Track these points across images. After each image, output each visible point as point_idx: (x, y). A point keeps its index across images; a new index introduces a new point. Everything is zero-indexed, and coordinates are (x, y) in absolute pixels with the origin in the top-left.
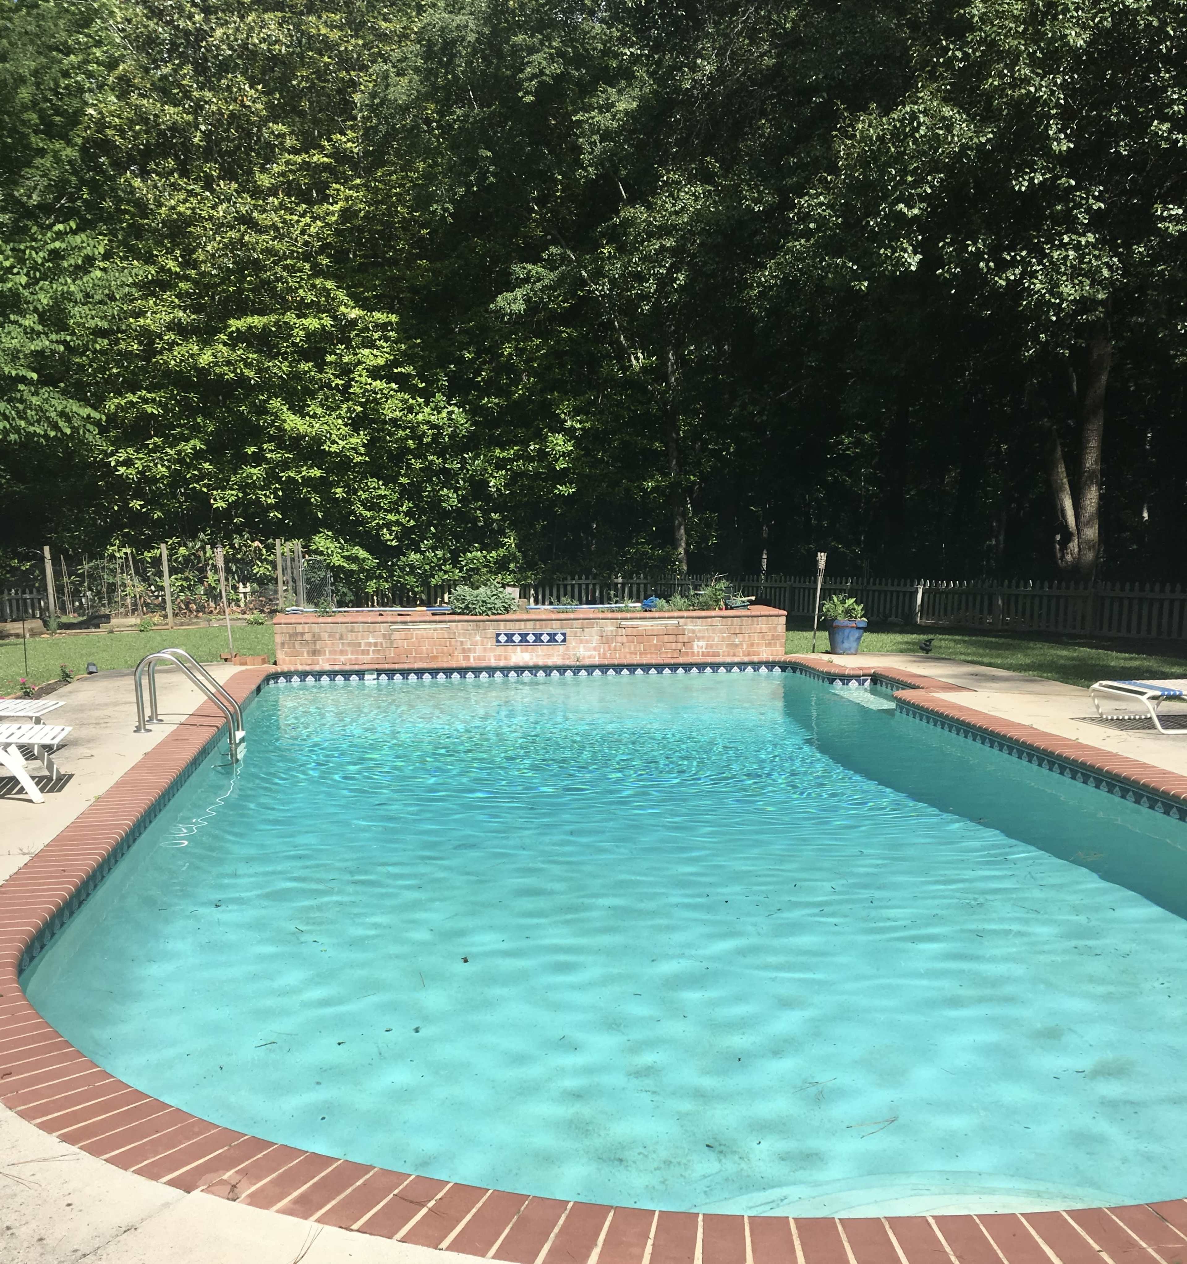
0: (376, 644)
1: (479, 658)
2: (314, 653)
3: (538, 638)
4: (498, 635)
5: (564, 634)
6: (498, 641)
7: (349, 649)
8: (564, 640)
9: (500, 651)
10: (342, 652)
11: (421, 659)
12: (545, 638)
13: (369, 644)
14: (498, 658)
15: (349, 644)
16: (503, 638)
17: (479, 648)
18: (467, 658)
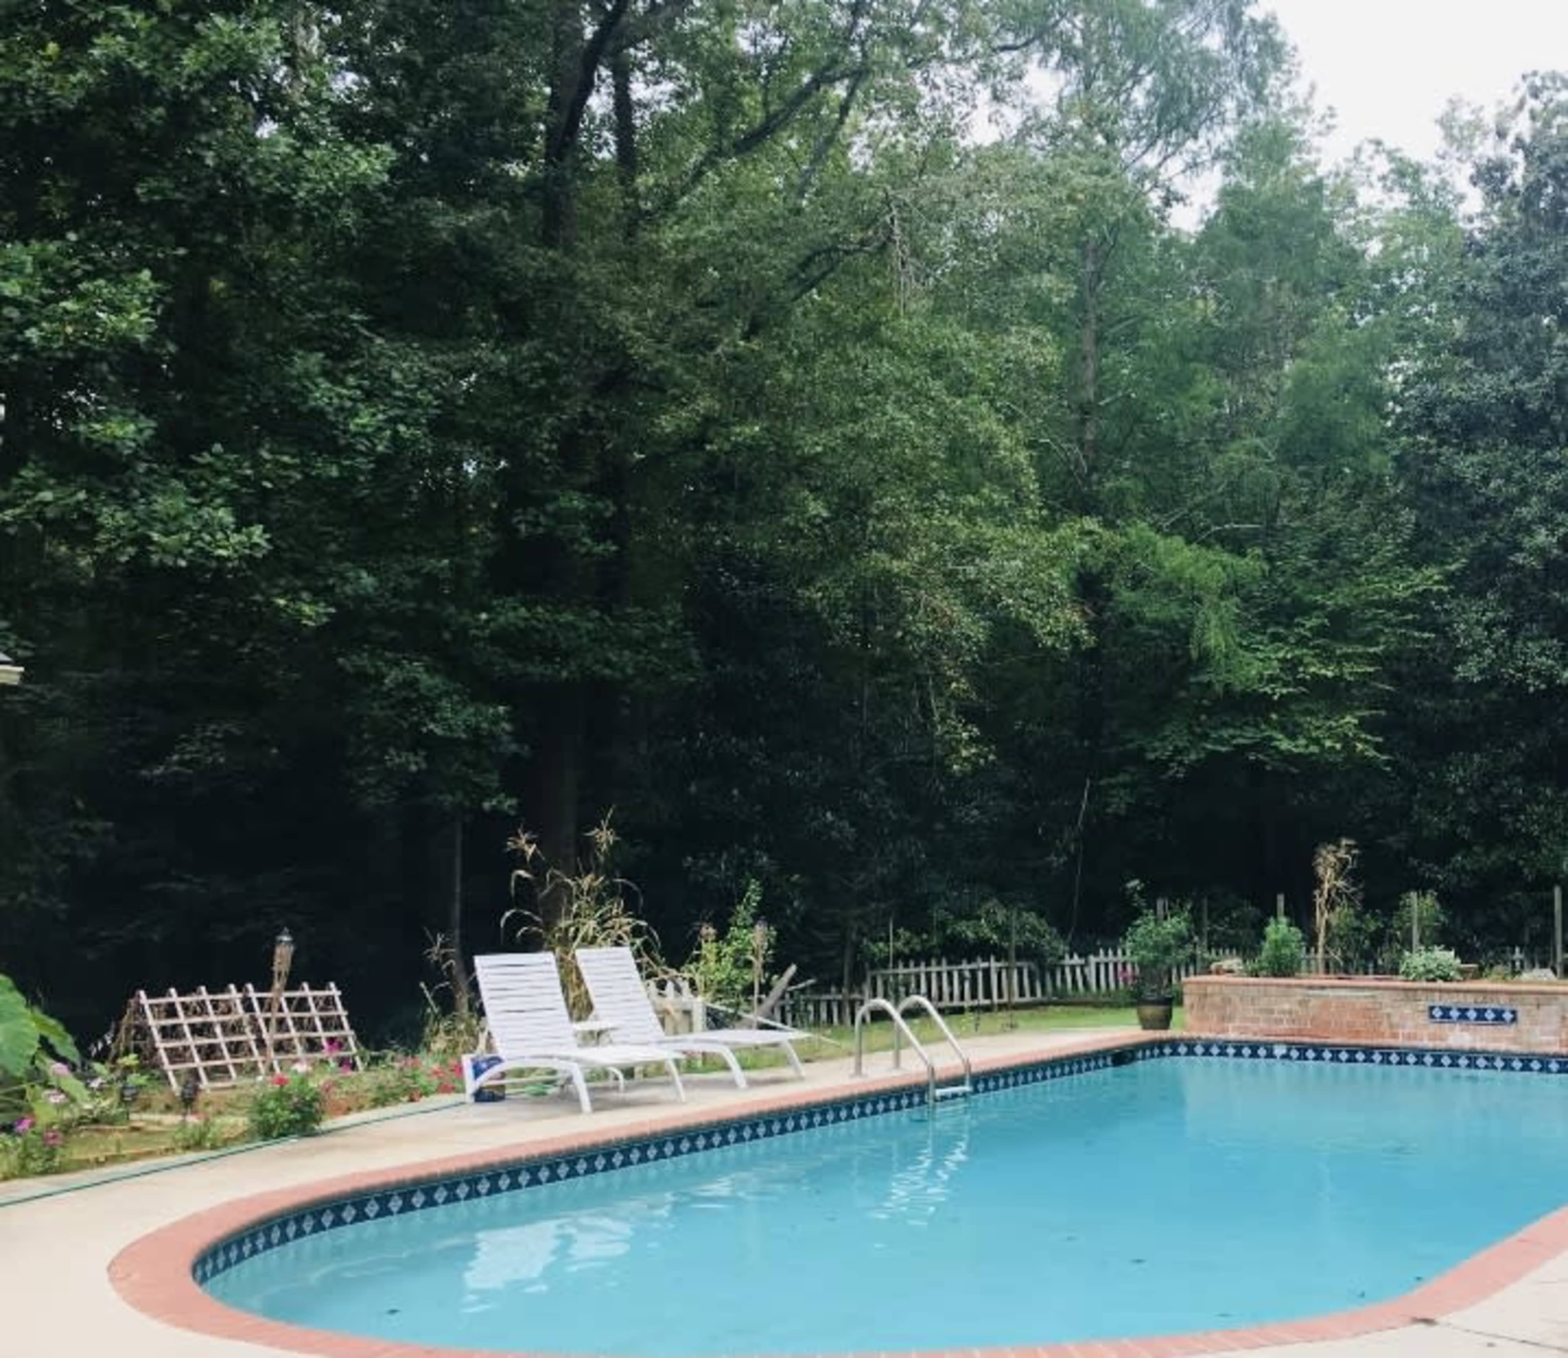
0: (1290, 1012)
1: (1409, 1037)
2: (1223, 1019)
3: (1481, 1014)
4: (1432, 1008)
5: (1514, 1012)
6: (1432, 1017)
7: (1262, 1017)
8: (1514, 1020)
9: (1433, 1028)
10: (1255, 1020)
11: (1341, 1034)
12: (1490, 1015)
13: (1283, 1012)
14: (1433, 1037)
15: (1261, 1011)
16: (1438, 1013)
17: (1410, 1023)
18: (1395, 1036)
